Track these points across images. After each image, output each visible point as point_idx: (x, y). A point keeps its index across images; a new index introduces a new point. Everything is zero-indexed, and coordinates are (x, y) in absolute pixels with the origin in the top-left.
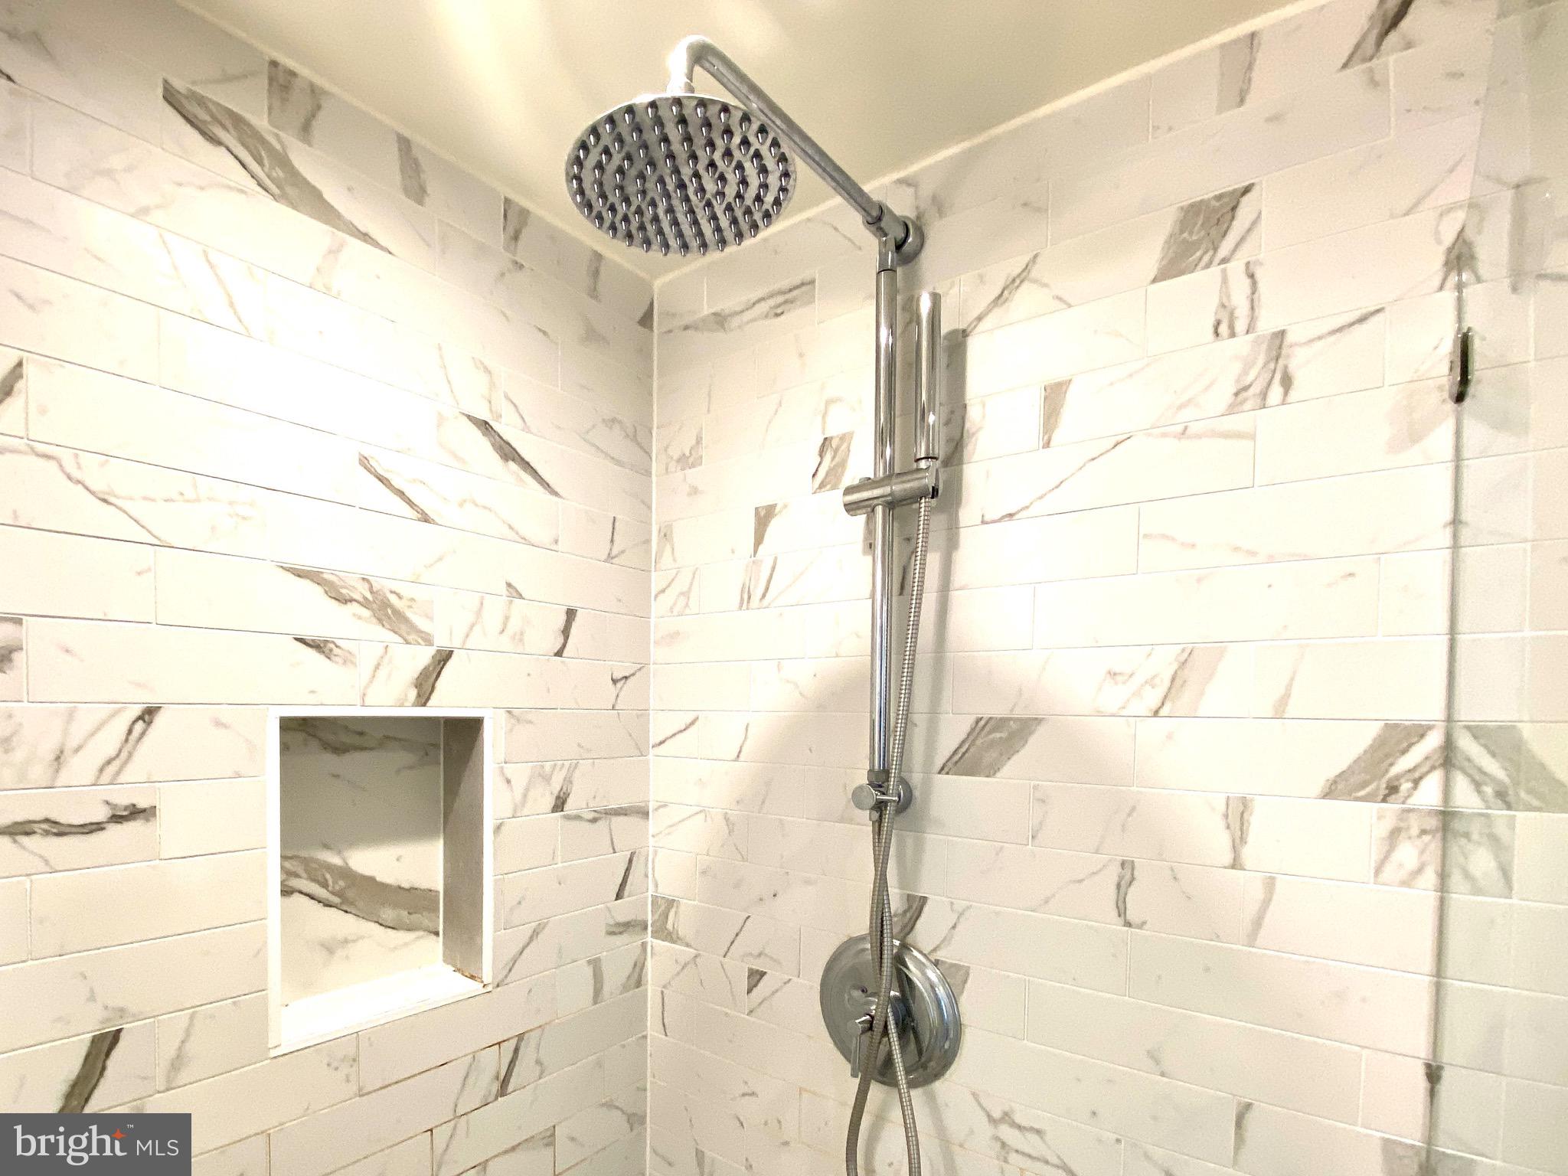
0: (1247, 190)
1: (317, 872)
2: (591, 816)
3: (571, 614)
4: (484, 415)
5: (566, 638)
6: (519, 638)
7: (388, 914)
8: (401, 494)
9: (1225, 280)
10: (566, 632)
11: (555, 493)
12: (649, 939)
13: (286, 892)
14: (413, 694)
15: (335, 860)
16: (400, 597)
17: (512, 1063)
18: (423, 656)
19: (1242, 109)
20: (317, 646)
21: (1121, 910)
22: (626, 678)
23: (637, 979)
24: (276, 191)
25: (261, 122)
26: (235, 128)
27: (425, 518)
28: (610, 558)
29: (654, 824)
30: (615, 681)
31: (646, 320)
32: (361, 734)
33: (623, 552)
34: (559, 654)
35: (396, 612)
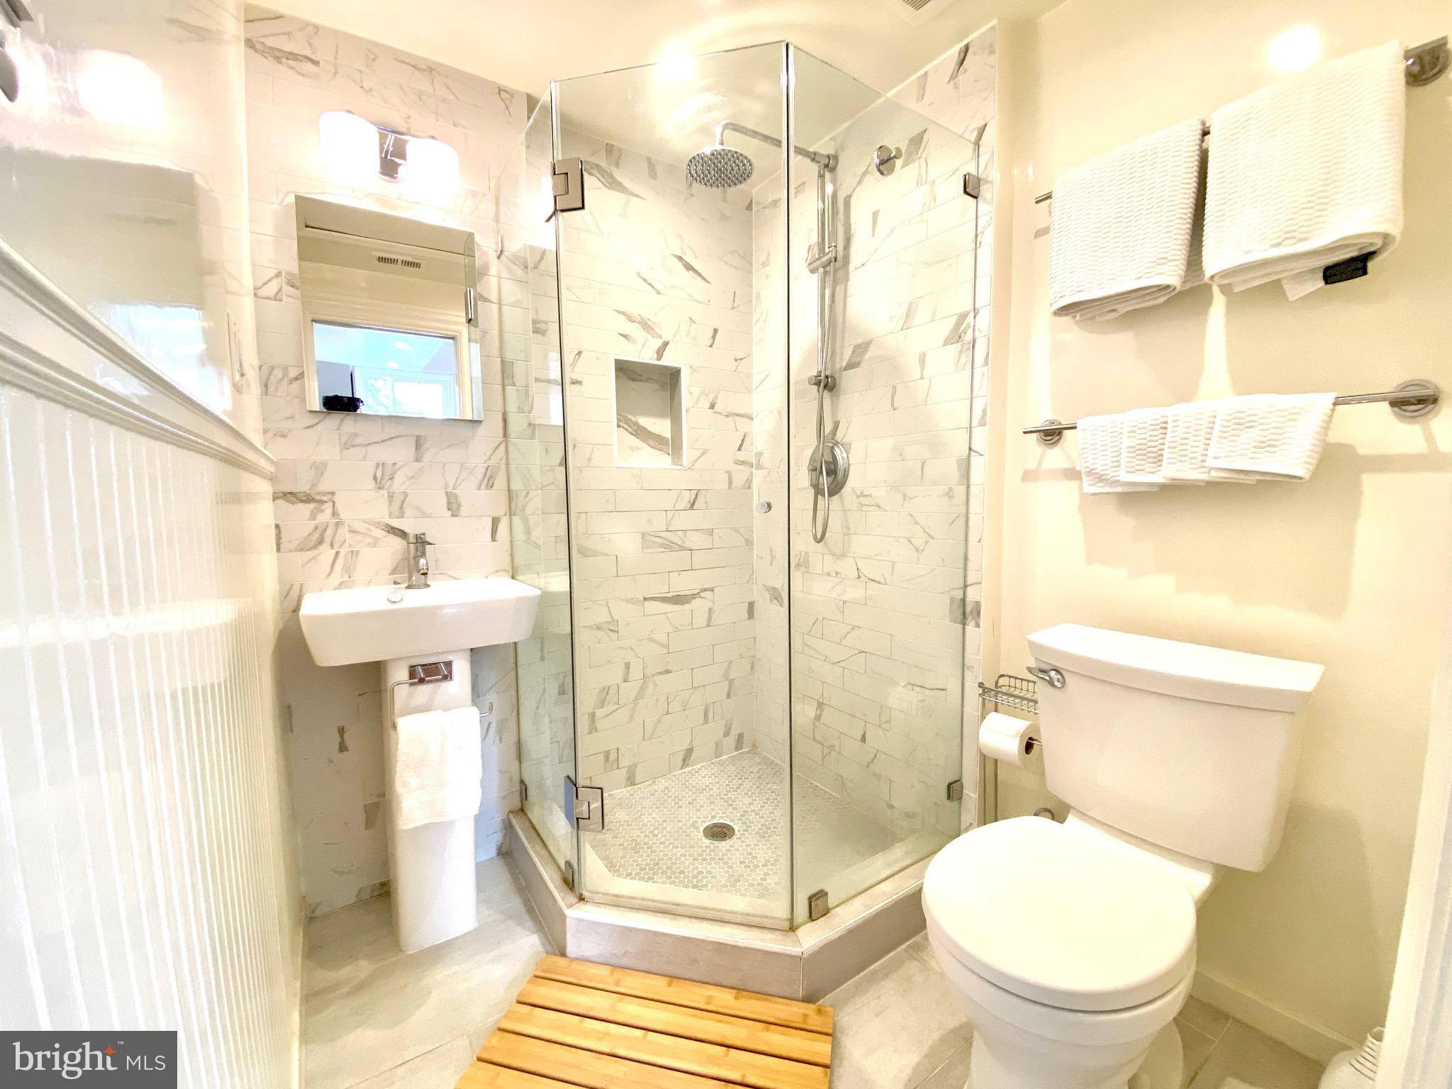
0: (925, 131)
1: (627, 421)
2: (726, 414)
3: (716, 331)
4: (679, 253)
5: (714, 341)
6: (694, 339)
7: (651, 442)
8: (650, 284)
9: (920, 165)
10: (714, 337)
11: (709, 282)
12: (754, 470)
13: (619, 426)
14: (656, 356)
15: (633, 419)
16: (650, 321)
17: (696, 498)
18: (659, 343)
19: (923, 101)
20: (625, 336)
21: (893, 404)
22: (741, 359)
23: (748, 485)
24: (608, 185)
25: (604, 165)
26: (597, 168)
27: (659, 293)
28: (733, 308)
29: (755, 422)
30: (736, 360)
31: (749, 207)
32: (641, 375)
33: (739, 306)
34: (711, 346)
35: (649, 326)
